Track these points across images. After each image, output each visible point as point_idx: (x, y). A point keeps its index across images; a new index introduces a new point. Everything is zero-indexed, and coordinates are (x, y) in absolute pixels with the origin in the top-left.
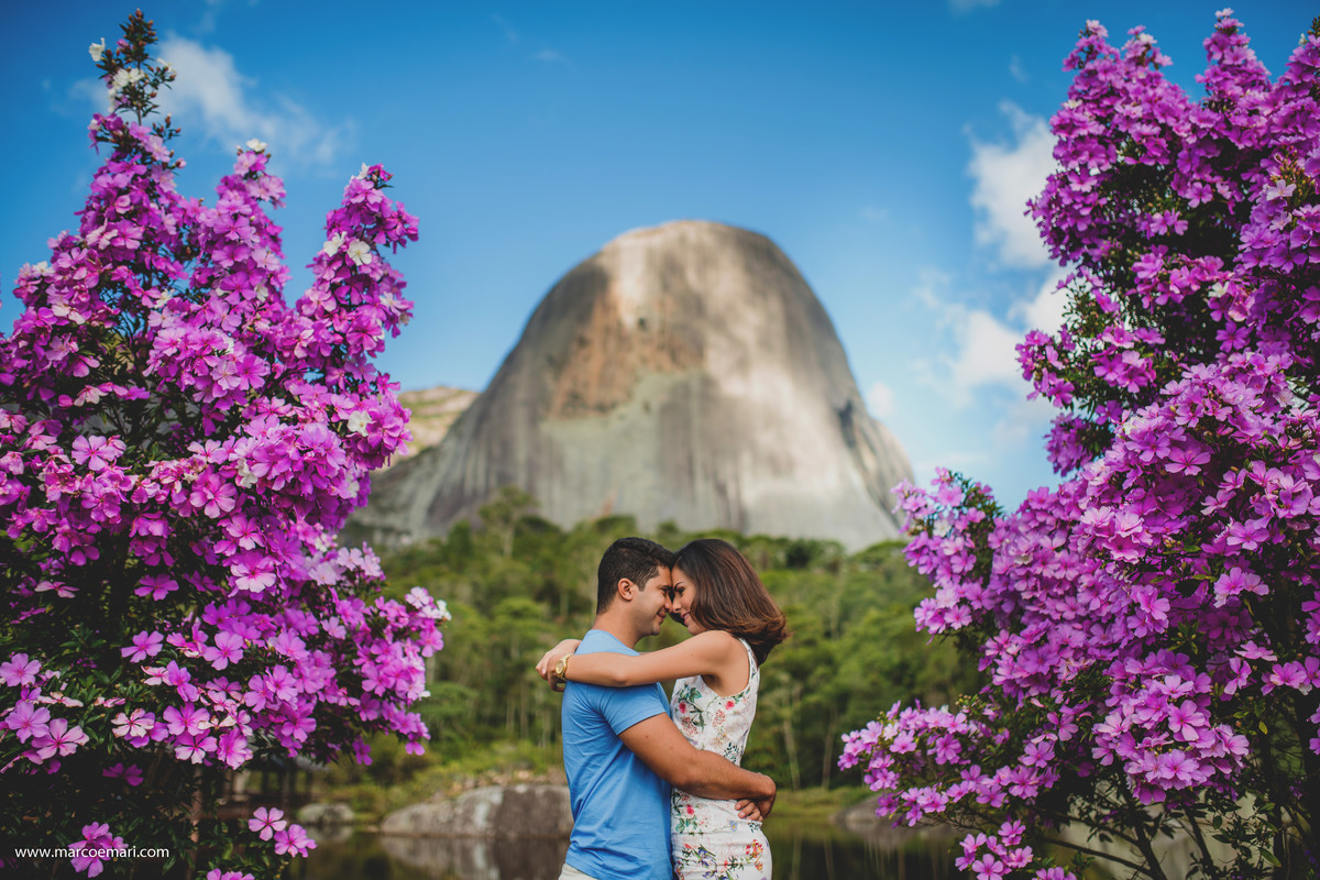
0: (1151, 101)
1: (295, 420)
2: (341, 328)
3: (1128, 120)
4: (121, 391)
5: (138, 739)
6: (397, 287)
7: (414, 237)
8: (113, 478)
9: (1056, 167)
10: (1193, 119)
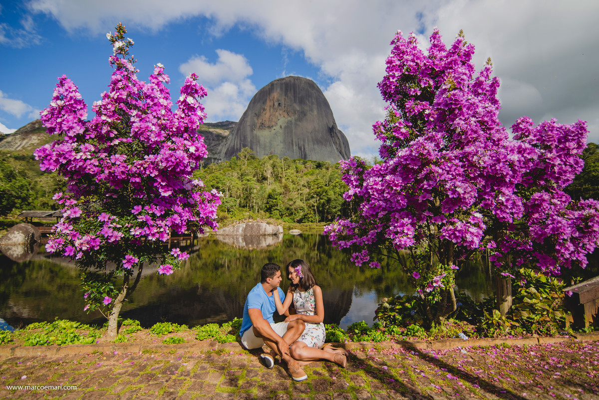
0: (414, 55)
1: (174, 150)
2: (186, 121)
3: (407, 60)
4: (125, 140)
5: (137, 235)
6: (202, 109)
7: (206, 95)
8: (123, 167)
9: (386, 74)
10: (425, 62)
